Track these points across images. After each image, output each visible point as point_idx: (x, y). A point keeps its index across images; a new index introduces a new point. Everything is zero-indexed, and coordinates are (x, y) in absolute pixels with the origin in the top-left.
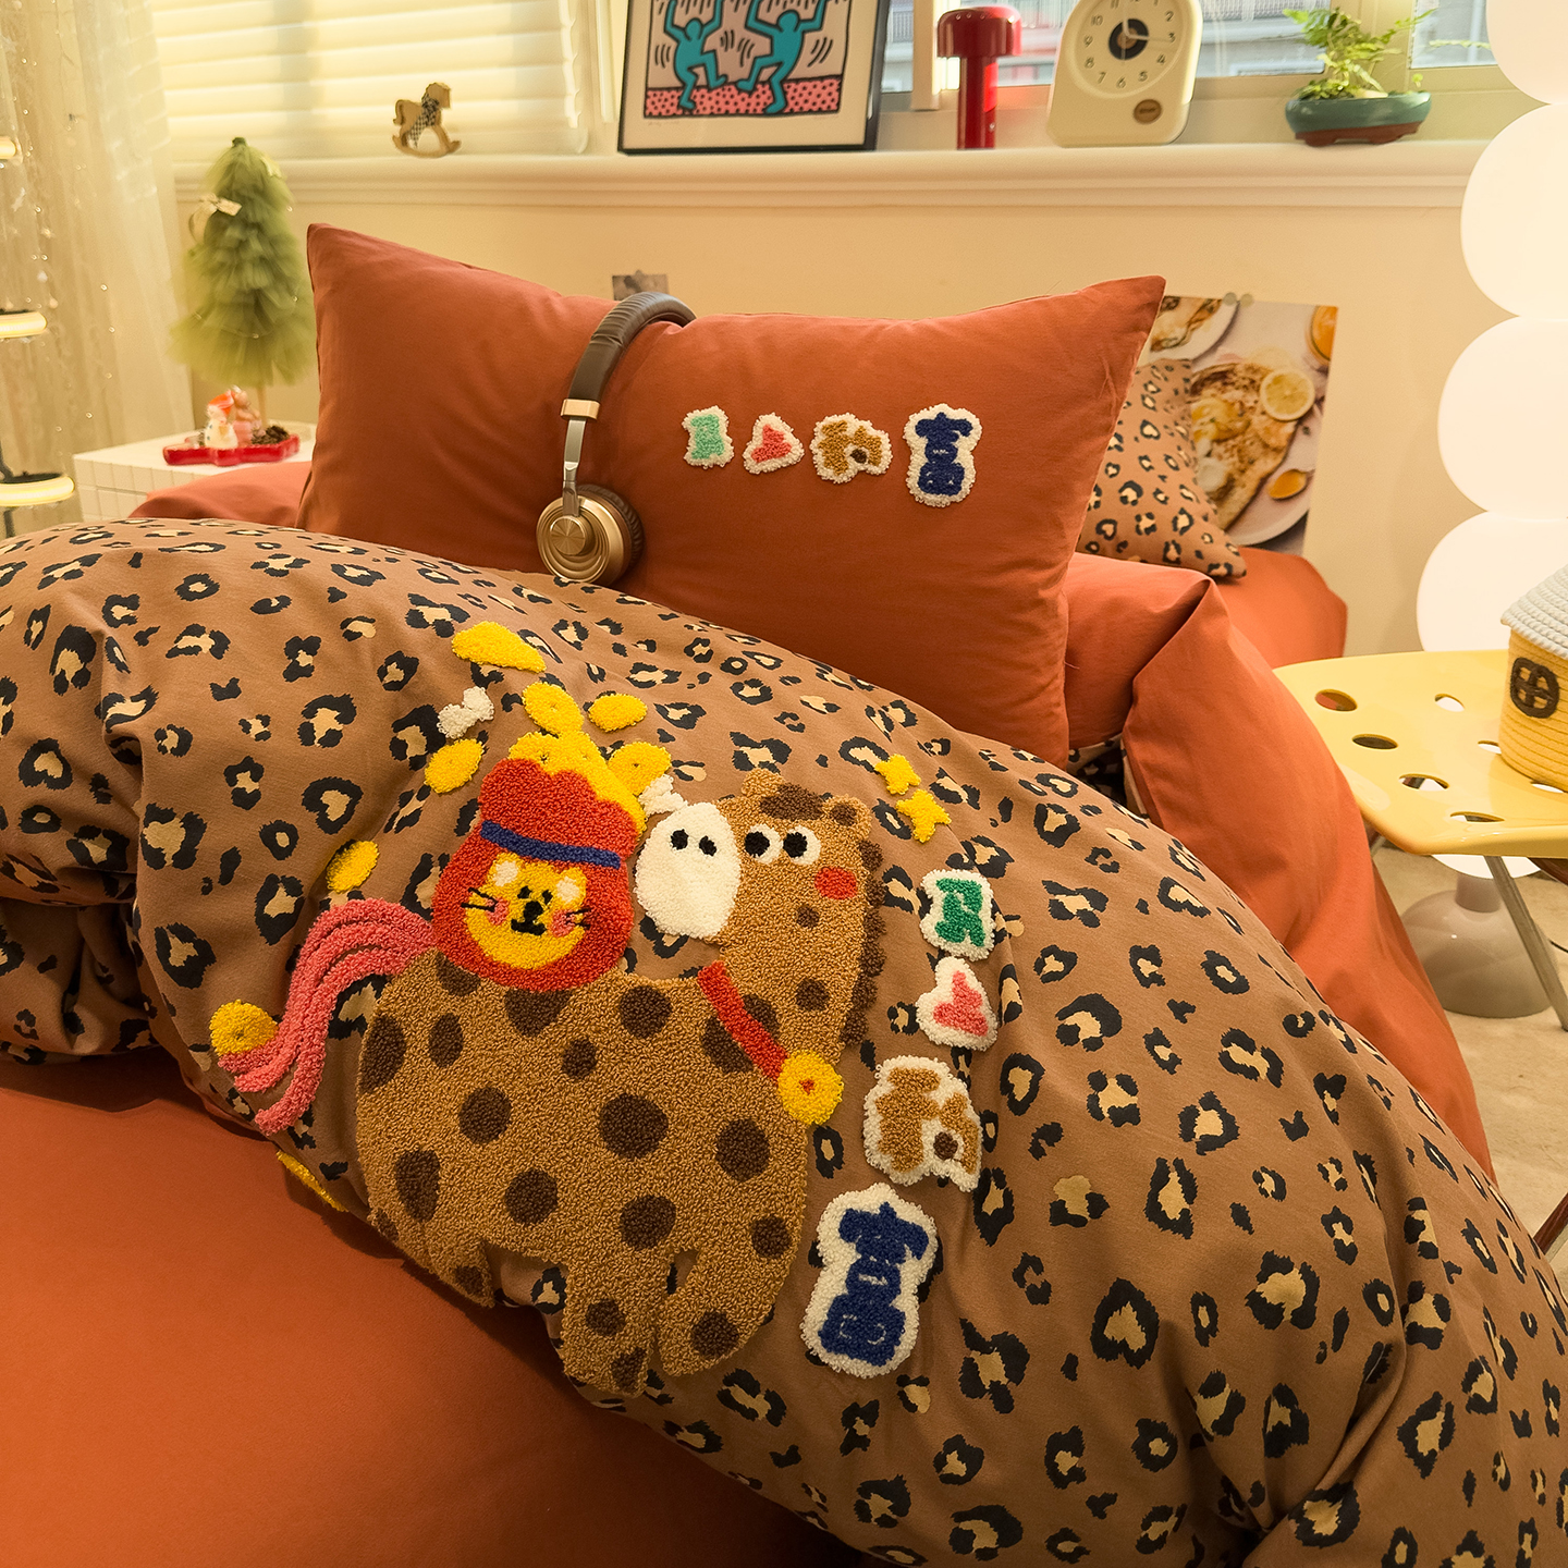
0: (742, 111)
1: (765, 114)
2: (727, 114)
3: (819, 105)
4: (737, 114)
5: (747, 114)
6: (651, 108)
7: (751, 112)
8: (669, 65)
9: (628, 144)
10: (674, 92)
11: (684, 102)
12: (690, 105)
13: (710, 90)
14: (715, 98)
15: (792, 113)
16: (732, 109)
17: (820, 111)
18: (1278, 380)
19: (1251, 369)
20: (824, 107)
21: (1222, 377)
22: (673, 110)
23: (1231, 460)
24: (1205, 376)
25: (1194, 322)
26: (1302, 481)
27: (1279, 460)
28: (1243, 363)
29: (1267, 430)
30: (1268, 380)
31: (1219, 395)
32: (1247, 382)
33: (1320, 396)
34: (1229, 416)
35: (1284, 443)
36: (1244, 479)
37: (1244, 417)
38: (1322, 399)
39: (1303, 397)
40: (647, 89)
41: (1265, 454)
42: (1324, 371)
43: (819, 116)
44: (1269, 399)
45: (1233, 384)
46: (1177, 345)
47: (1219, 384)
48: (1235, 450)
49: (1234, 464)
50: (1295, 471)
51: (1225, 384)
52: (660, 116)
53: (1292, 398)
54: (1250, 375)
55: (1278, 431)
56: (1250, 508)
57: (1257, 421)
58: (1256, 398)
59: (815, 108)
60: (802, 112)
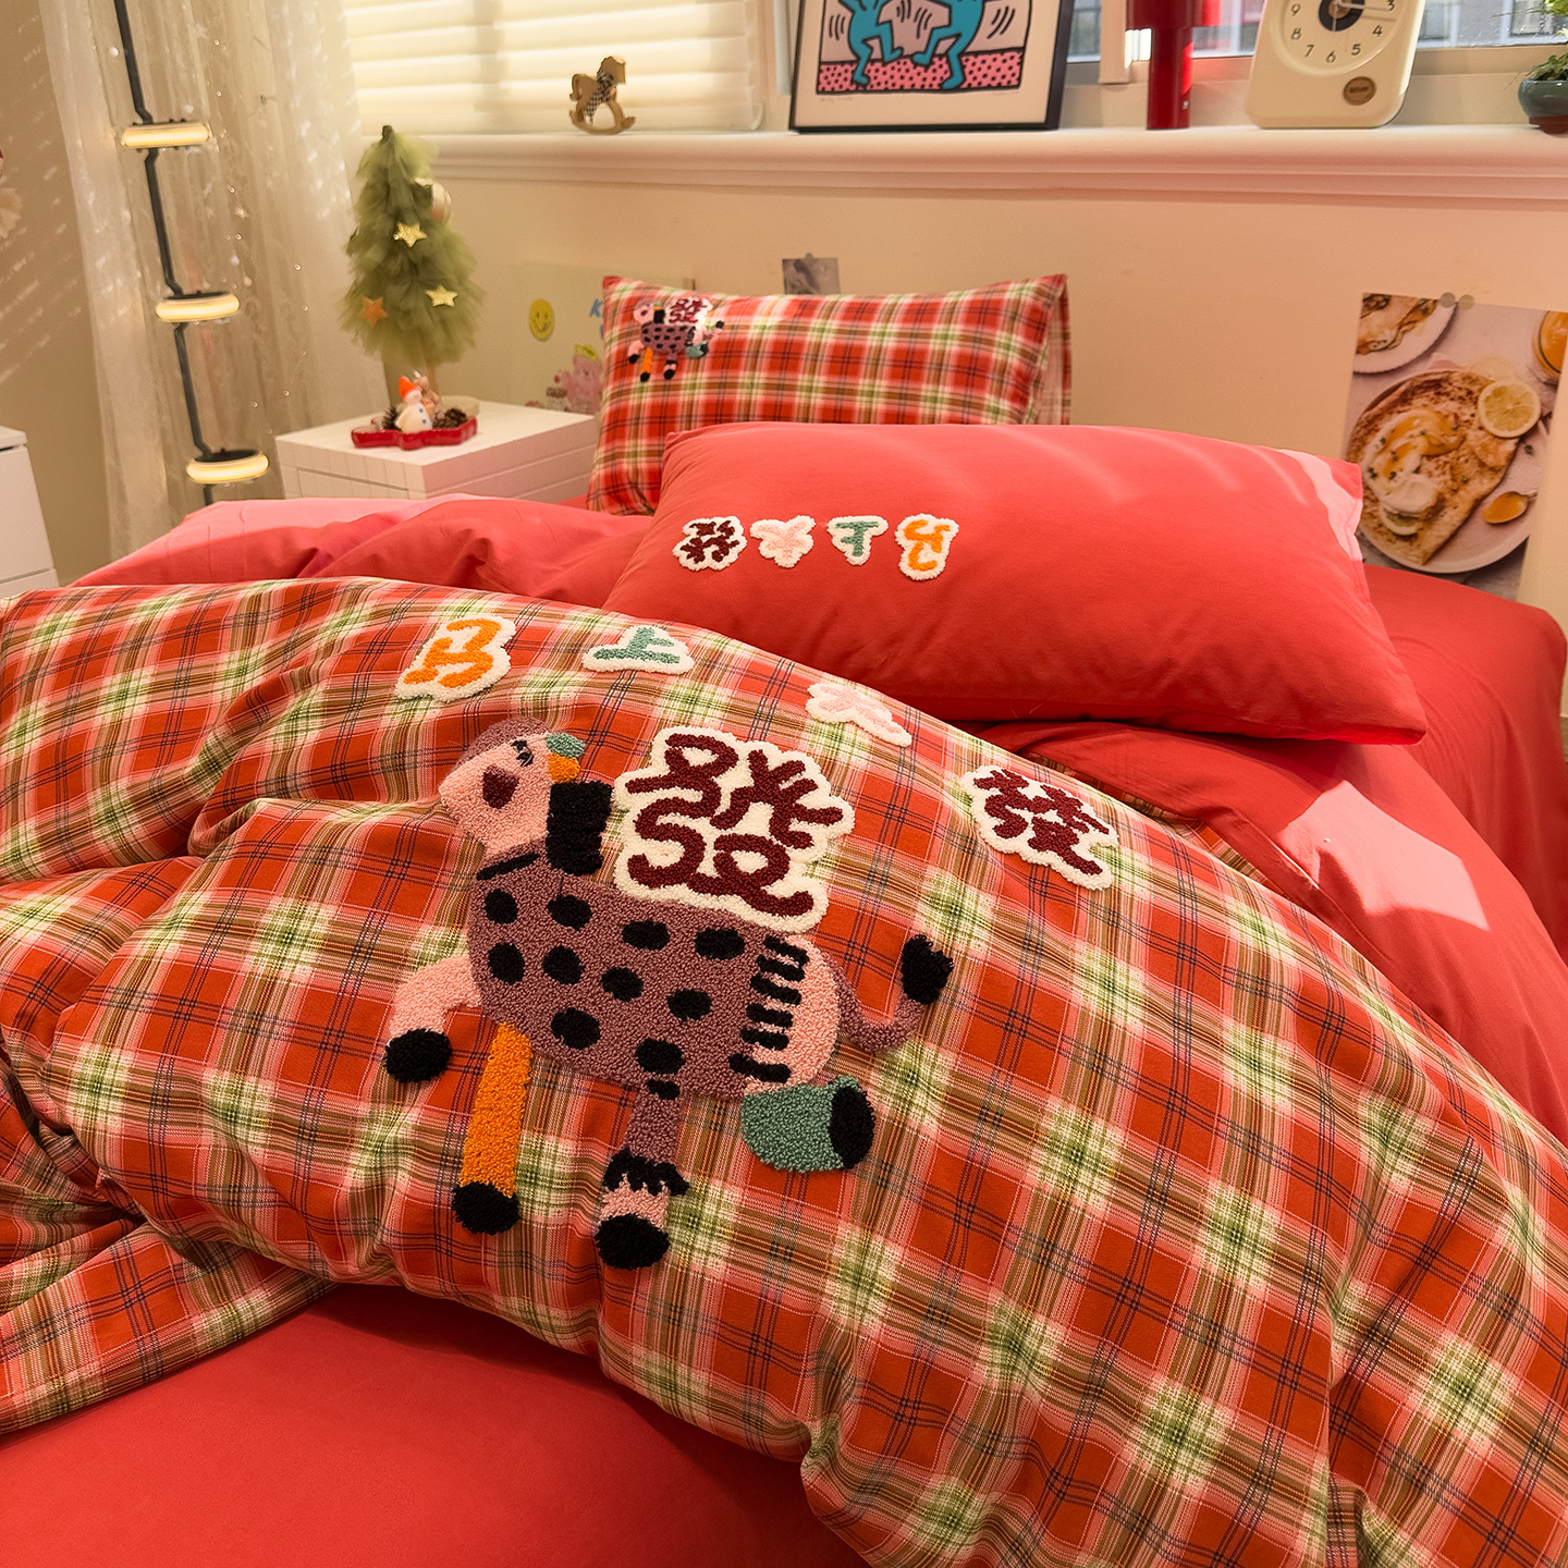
0: (918, 86)
1: (942, 89)
2: (902, 90)
3: (998, 80)
4: (912, 89)
5: (922, 90)
6: (824, 83)
7: (927, 87)
8: (844, 37)
9: (800, 121)
10: (847, 66)
11: (858, 77)
12: (864, 80)
13: (885, 64)
14: (890, 73)
15: (970, 88)
16: (907, 85)
17: (999, 87)
18: (1498, 393)
19: (1468, 378)
20: (1004, 83)
21: (1435, 386)
22: (846, 85)
23: (1442, 478)
24: (1416, 384)
25: (1405, 325)
26: (1522, 505)
27: (1497, 481)
28: (1461, 371)
29: (1484, 447)
30: (1487, 392)
31: (1431, 404)
32: (1463, 393)
33: (1546, 412)
34: (1442, 429)
35: (1503, 463)
36: (1456, 499)
37: (1459, 432)
38: (1550, 415)
39: (1528, 413)
40: (821, 63)
41: (1482, 473)
42: (1553, 385)
43: (997, 92)
44: (1488, 413)
45: (1447, 394)
46: (1385, 349)
47: (1431, 393)
48: (1448, 466)
49: (1445, 482)
50: (1515, 494)
51: (1439, 394)
52: (833, 92)
53: (1513, 413)
54: (1466, 386)
55: (1496, 449)
56: (1462, 532)
57: (1473, 435)
58: (1473, 411)
59: (994, 84)
60: (980, 88)
